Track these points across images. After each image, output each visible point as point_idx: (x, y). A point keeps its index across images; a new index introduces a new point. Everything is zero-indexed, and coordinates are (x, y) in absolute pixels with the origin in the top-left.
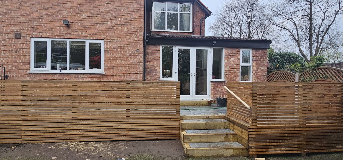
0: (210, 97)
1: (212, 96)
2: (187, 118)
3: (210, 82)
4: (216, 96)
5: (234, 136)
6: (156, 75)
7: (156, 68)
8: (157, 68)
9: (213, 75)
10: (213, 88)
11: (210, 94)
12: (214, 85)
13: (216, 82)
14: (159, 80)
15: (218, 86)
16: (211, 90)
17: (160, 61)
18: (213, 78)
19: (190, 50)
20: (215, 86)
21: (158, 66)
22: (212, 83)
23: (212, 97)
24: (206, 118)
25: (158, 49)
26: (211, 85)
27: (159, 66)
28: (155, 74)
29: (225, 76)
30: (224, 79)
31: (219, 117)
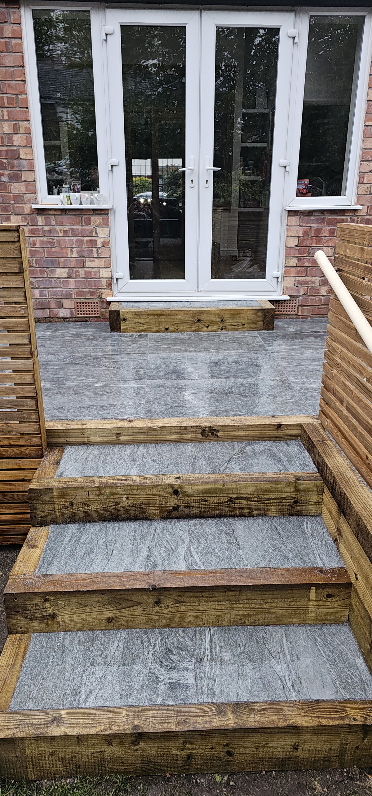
0: (280, 289)
1: (290, 281)
2: (92, 439)
3: (285, 214)
4: (306, 282)
5: (329, 596)
6: (16, 178)
7: (11, 140)
8: (17, 140)
9: (300, 177)
10: (294, 242)
11: (279, 274)
12: (301, 230)
13: (311, 212)
14: (34, 206)
15: (318, 231)
16: (283, 251)
17: (26, 100)
18: (300, 193)
19: (182, 29)
20: (305, 233)
21: (22, 130)
22: (295, 220)
23: (286, 288)
24: (199, 436)
25: (8, 30)
26: (285, 227)
27: (28, 132)
28: (9, 175)
29: (361, 182)
30: (354, 198)
31: (272, 433)
